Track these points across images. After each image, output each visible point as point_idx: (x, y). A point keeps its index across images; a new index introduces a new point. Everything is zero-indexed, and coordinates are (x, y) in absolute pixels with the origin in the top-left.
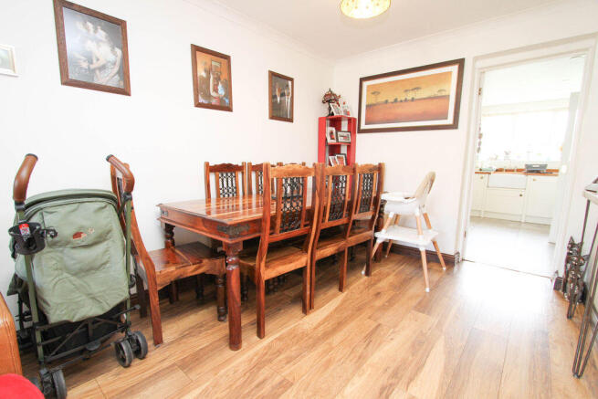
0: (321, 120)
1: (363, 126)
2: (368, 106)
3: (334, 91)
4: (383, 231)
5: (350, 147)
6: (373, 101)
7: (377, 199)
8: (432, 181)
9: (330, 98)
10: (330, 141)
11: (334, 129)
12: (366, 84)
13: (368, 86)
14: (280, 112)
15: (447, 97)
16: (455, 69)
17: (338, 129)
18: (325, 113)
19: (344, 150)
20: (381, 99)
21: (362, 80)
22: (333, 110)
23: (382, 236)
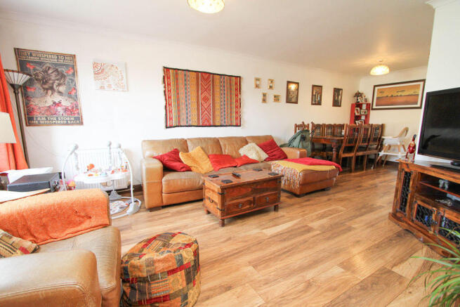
0: (352, 105)
1: (374, 107)
2: (378, 98)
3: (360, 91)
4: (383, 151)
5: (367, 117)
6: (380, 95)
7: (380, 138)
8: (407, 131)
9: (358, 95)
10: (356, 114)
11: (359, 109)
12: (376, 88)
13: (378, 89)
14: (336, 103)
15: (418, 95)
16: (422, 83)
17: (361, 108)
18: (354, 102)
19: (363, 118)
20: (385, 95)
21: (375, 86)
22: (359, 100)
23: (382, 154)
